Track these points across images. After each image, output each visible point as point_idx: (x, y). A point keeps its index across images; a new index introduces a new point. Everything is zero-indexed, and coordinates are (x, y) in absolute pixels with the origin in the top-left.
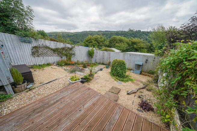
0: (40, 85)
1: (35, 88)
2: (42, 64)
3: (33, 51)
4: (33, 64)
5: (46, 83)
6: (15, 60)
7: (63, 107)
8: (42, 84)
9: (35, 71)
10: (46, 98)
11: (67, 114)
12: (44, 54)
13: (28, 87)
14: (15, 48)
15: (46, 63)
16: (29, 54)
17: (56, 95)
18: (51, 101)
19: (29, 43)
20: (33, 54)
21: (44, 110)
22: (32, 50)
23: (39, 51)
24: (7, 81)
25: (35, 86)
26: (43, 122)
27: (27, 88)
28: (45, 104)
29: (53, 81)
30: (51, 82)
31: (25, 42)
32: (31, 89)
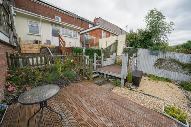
0: (139, 91)
1: (134, 91)
2: (161, 77)
3: (156, 63)
4: (152, 74)
5: (144, 93)
6: (141, 67)
7: (124, 117)
8: (141, 92)
9: (149, 80)
10: (126, 100)
11: (118, 123)
12: (167, 68)
13: (132, 87)
14: (145, 58)
15: (165, 78)
16: (152, 65)
17: (134, 106)
18: (126, 105)
19: (156, 55)
20: (156, 65)
21: (117, 104)
22: (156, 61)
23: (163, 63)
24: (123, 77)
25: (135, 90)
26: (109, 108)
27: (130, 88)
28: (121, 103)
29: (152, 96)
30: (149, 95)
31: (153, 54)
32: (132, 90)
